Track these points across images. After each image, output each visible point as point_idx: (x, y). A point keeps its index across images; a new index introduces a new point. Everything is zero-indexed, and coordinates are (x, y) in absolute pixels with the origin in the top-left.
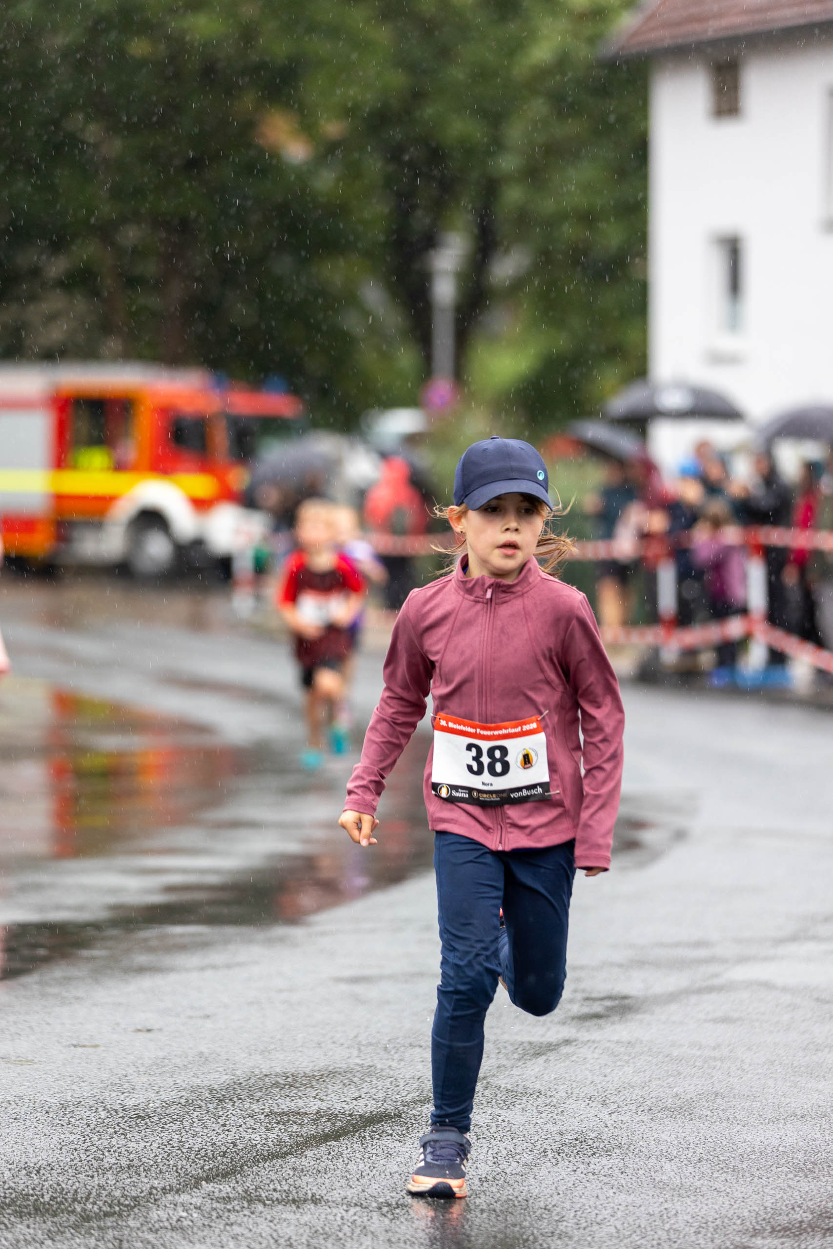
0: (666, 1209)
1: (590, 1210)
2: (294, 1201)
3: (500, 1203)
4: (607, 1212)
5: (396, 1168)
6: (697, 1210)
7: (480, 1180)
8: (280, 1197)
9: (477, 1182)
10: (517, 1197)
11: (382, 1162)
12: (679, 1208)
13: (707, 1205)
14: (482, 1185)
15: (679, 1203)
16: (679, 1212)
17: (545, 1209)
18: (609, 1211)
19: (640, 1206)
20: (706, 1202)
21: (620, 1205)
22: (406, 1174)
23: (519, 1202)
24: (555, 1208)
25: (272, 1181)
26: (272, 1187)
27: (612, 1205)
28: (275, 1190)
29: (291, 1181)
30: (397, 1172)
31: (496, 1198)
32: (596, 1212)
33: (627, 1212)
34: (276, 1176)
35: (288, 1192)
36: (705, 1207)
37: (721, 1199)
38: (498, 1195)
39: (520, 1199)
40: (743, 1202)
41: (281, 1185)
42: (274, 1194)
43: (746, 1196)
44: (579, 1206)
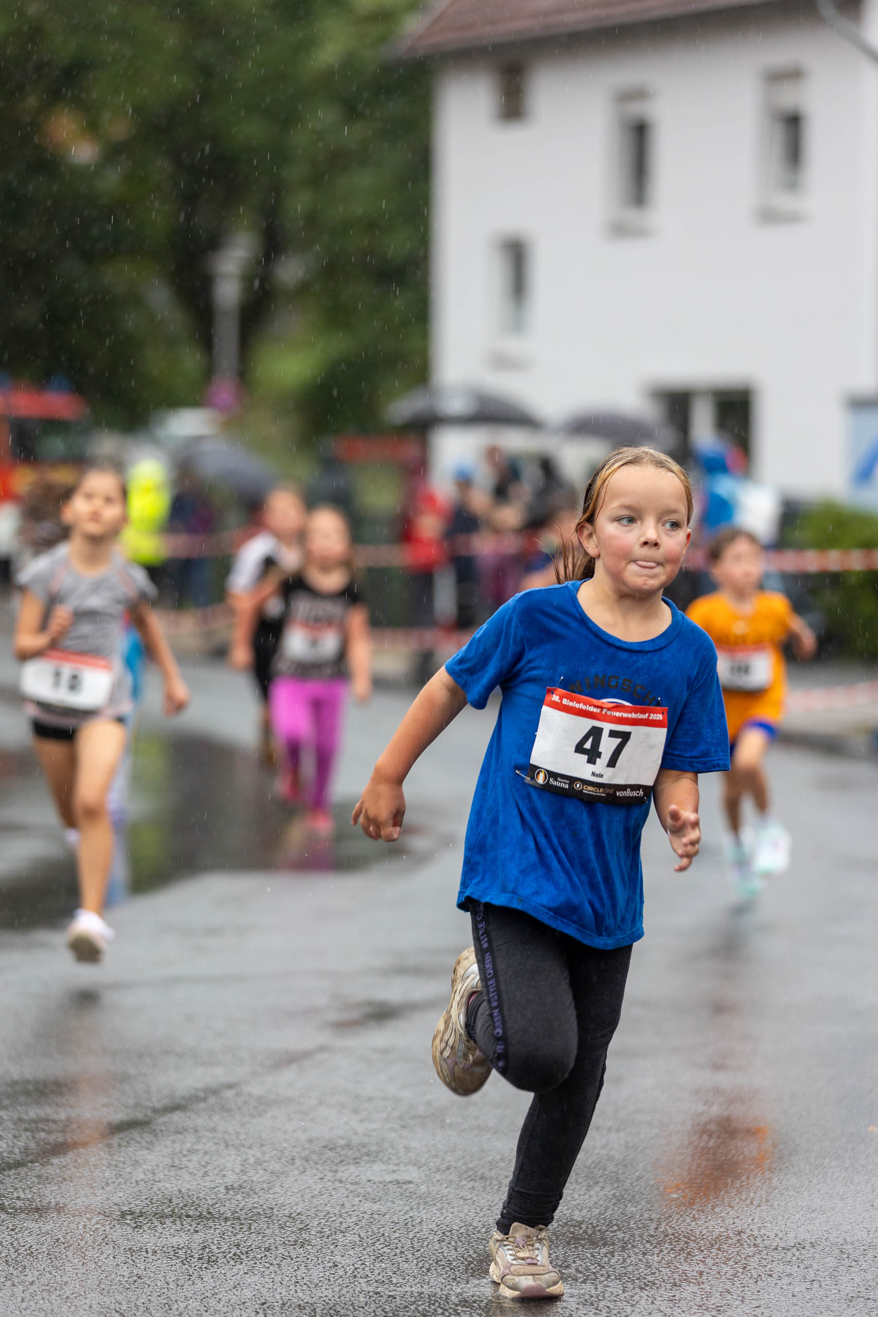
0: (411, 1217)
1: (334, 1218)
2: (37, 1209)
3: (244, 1211)
4: (352, 1220)
5: (142, 1176)
6: (442, 1218)
7: (226, 1188)
8: (23, 1205)
9: (223, 1190)
10: (262, 1205)
11: (128, 1170)
12: (424, 1217)
13: (452, 1213)
14: (227, 1192)
15: (425, 1211)
16: (424, 1220)
17: (290, 1217)
18: (354, 1219)
19: (386, 1214)
20: (452, 1210)
21: (365, 1213)
22: (152, 1182)
23: (264, 1210)
24: (300, 1216)
25: (16, 1189)
26: (15, 1195)
27: (357, 1213)
28: (18, 1198)
29: (35, 1190)
30: (142, 1180)
31: (241, 1205)
32: (341, 1220)
33: (372, 1220)
34: (21, 1184)
35: (31, 1201)
36: (451, 1215)
37: (467, 1207)
38: (243, 1203)
39: (265, 1207)
40: (489, 1210)
41: (25, 1193)
42: (18, 1202)
43: (492, 1204)
44: (324, 1214)
